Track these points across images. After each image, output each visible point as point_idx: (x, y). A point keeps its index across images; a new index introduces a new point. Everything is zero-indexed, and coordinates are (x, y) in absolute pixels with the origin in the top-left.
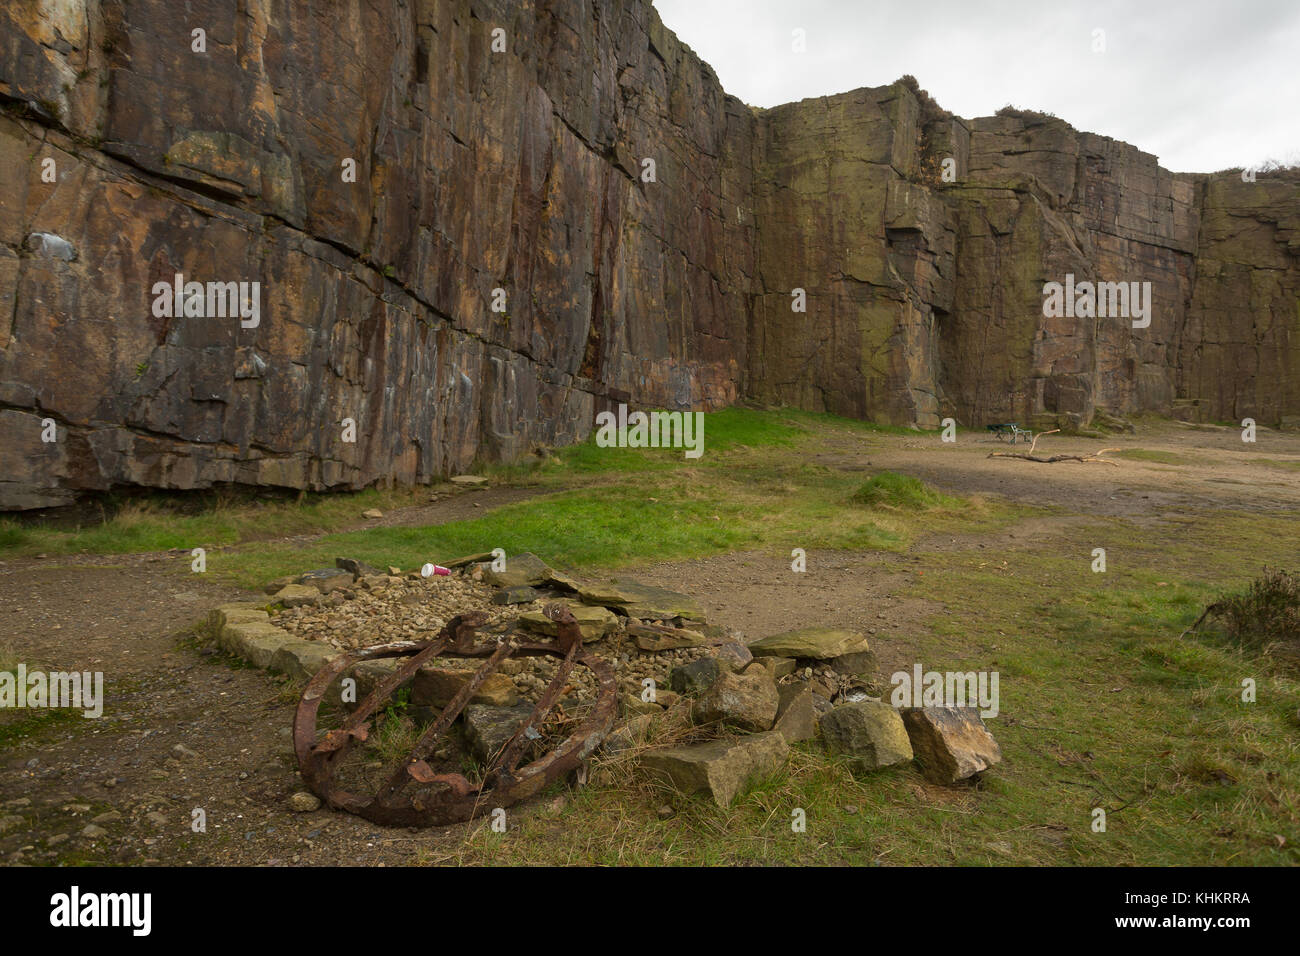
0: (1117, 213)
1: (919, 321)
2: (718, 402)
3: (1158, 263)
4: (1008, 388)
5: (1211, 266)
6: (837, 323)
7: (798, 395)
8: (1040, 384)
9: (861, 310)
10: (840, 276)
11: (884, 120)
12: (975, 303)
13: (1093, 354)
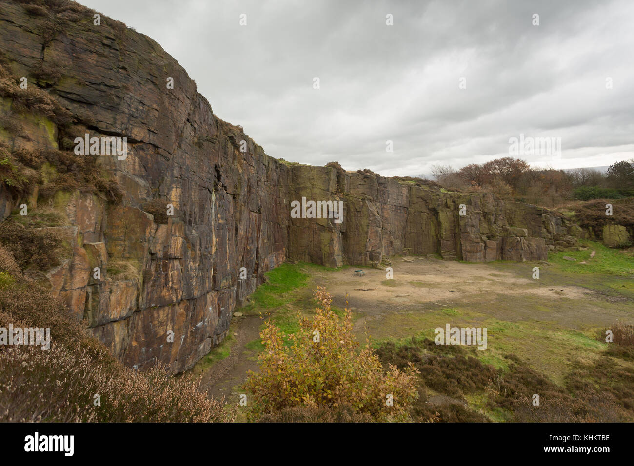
0: (388, 198)
1: (337, 236)
2: (281, 263)
3: (399, 211)
4: (360, 254)
5: (412, 211)
6: (315, 237)
7: (303, 257)
8: (368, 253)
9: (321, 233)
10: (315, 223)
11: (327, 178)
12: (352, 230)
13: (381, 243)
